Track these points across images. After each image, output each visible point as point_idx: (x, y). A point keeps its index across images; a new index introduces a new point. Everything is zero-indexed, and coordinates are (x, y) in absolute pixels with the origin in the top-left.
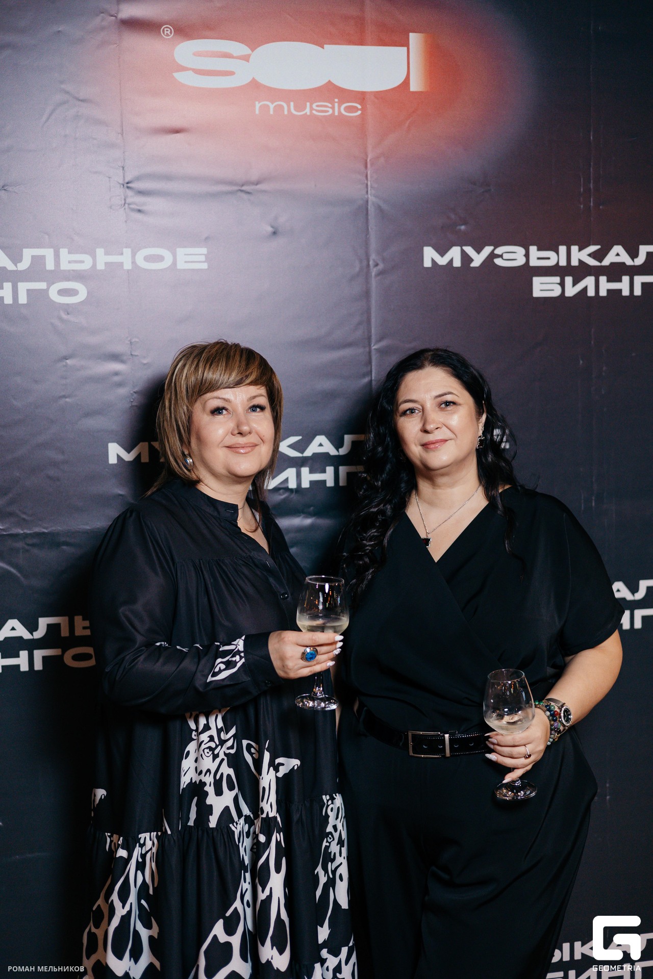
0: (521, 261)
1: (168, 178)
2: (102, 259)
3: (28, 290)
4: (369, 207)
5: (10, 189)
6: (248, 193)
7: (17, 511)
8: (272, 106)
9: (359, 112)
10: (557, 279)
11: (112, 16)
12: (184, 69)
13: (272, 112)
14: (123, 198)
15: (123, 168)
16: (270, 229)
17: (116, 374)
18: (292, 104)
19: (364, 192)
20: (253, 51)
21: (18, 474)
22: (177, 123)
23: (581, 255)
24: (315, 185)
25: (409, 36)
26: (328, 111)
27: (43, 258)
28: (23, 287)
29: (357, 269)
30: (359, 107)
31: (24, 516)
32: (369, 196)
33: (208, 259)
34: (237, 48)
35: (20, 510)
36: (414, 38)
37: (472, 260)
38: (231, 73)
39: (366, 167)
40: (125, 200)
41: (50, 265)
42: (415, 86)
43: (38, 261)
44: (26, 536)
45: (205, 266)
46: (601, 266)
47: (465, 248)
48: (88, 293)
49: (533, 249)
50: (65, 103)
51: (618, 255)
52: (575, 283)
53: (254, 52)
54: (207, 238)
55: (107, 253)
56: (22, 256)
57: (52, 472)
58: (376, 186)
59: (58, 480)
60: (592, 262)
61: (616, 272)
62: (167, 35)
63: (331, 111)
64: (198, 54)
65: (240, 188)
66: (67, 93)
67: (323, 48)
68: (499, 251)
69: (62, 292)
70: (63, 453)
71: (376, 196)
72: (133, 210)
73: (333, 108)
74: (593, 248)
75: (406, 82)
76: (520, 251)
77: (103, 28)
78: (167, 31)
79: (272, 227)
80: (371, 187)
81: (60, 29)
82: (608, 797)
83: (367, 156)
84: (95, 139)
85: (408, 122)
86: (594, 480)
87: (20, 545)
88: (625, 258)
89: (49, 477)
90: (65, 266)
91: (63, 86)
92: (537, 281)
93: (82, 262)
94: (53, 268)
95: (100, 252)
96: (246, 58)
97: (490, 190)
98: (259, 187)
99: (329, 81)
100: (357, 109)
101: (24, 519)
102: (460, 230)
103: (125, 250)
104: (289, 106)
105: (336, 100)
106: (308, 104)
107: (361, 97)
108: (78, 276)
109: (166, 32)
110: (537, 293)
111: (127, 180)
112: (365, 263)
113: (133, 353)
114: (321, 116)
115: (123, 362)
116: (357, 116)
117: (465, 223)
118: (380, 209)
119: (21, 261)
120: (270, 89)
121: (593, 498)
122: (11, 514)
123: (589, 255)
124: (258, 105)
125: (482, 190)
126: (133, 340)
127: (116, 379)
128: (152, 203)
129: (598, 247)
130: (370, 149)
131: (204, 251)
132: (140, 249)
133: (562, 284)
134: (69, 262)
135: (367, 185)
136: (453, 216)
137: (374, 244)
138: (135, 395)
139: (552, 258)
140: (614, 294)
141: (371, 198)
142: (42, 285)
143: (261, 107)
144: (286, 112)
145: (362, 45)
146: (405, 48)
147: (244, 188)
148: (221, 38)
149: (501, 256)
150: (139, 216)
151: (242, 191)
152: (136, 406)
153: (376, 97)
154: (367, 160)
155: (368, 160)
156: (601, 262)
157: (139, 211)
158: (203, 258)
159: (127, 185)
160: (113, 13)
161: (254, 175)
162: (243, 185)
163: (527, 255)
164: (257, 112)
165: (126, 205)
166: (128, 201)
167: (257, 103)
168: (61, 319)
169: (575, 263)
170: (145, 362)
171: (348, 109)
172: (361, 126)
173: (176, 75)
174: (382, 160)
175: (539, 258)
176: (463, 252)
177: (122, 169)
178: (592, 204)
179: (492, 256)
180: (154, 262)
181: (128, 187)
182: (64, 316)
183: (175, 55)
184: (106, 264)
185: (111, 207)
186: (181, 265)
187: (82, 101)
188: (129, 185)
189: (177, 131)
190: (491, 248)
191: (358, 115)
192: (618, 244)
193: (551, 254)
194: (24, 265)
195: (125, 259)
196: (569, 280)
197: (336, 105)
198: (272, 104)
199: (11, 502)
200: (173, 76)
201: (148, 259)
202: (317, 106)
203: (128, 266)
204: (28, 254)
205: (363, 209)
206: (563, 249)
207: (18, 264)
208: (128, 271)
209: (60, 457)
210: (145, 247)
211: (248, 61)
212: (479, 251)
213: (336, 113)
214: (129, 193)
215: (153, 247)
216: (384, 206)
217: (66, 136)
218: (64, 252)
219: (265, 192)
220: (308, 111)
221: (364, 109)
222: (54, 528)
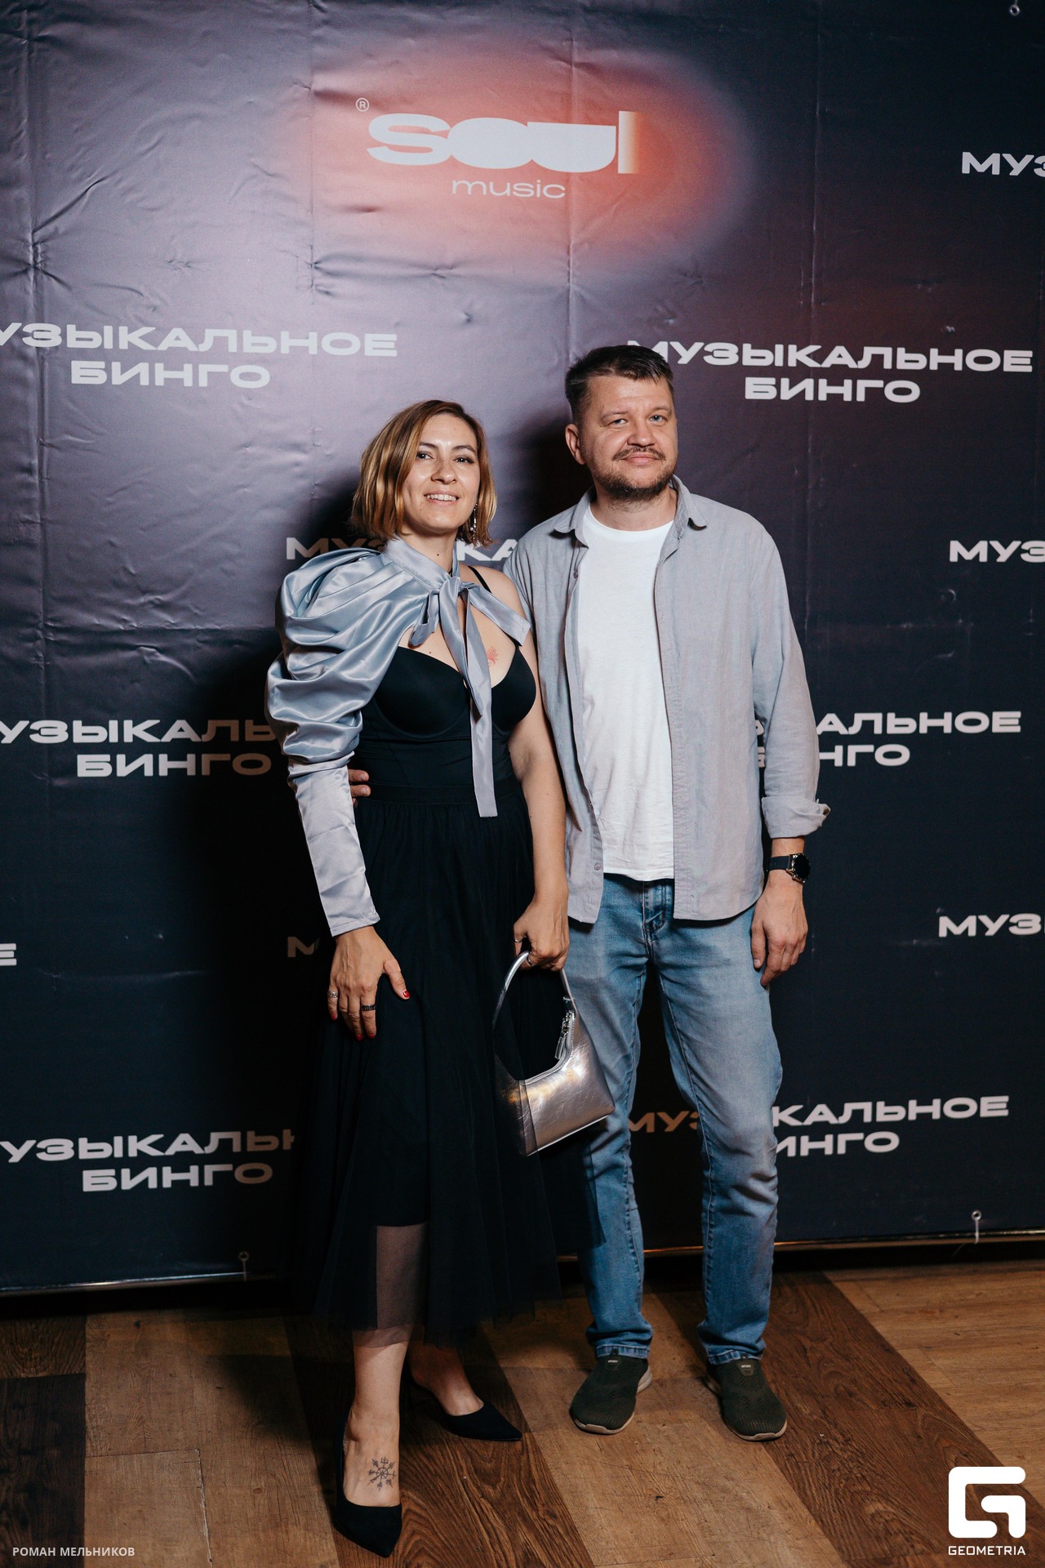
0: (733, 359)
1: (358, 259)
2: (287, 342)
3: (210, 374)
4: (570, 296)
5: (194, 265)
6: (442, 277)
7: (191, 606)
8: (470, 186)
9: (563, 195)
10: (773, 381)
11: (305, 87)
12: (379, 144)
13: (469, 193)
14: (311, 278)
15: (312, 247)
16: (464, 317)
17: (297, 464)
18: (491, 184)
19: (566, 279)
20: (451, 126)
21: (191, 566)
22: (369, 201)
23: (799, 355)
24: (514, 272)
25: (618, 114)
26: (529, 193)
27: (226, 339)
28: (204, 369)
29: (556, 362)
30: (563, 189)
31: (197, 611)
32: (571, 285)
33: (397, 346)
34: (436, 123)
35: (192, 604)
36: (624, 117)
37: (680, 357)
38: (428, 150)
39: (568, 253)
40: (312, 281)
41: (232, 347)
42: (623, 168)
43: (220, 342)
44: (198, 631)
45: (394, 353)
46: (821, 368)
47: (672, 343)
48: (271, 377)
49: (747, 347)
50: (254, 177)
51: (839, 356)
52: (791, 386)
53: (454, 127)
54: (397, 324)
55: (291, 337)
56: (204, 336)
57: (228, 566)
58: (578, 274)
59: (233, 574)
60: (812, 363)
61: (837, 375)
62: (363, 108)
63: (532, 194)
64: (394, 129)
65: (433, 272)
66: (256, 166)
67: (526, 125)
68: (709, 348)
69: (244, 376)
70: (239, 545)
71: (578, 285)
72: (320, 292)
73: (535, 189)
74: (813, 348)
75: (614, 164)
76: (733, 348)
77: (296, 100)
78: (363, 105)
79: (466, 314)
80: (574, 275)
81: (251, 100)
82: (813, 950)
83: (569, 241)
84: (284, 216)
85: (614, 207)
86: (807, 601)
87: (190, 641)
88: (848, 360)
89: (225, 572)
90: (248, 348)
91: (252, 160)
92: (750, 382)
93: (266, 345)
94: (236, 351)
95: (285, 335)
96: (444, 134)
97: (702, 282)
98: (455, 271)
99: (532, 161)
100: (560, 191)
101: (196, 614)
102: (668, 323)
103: (311, 334)
104: (488, 186)
105: (539, 181)
106: (509, 184)
107: (566, 178)
108: (261, 360)
109: (361, 105)
110: (750, 394)
111: (315, 261)
112: (564, 356)
113: (316, 443)
114: (522, 197)
115: (305, 452)
116: (559, 199)
117: (674, 316)
118: (582, 299)
119: (202, 342)
120: (469, 168)
121: (806, 620)
122: (184, 609)
123: (809, 356)
124: (455, 184)
125: (693, 282)
126: (316, 430)
127: (297, 470)
128: (341, 286)
129: (819, 347)
130: (573, 232)
131: (394, 337)
132: (326, 333)
133: (778, 386)
134: (253, 344)
135: (569, 273)
136: (660, 308)
137: (574, 336)
138: (316, 488)
139: (767, 358)
140: (835, 399)
141: (573, 287)
142: (224, 368)
143: (458, 186)
144: (485, 193)
145: (568, 122)
146: (615, 127)
147: (438, 272)
148: (419, 113)
149: (711, 354)
150: (326, 298)
151: (435, 275)
152: (317, 499)
153: (580, 179)
154: (569, 246)
155: (571, 247)
156: (821, 363)
157: (327, 293)
158: (392, 345)
159: (315, 265)
160: (306, 84)
161: (449, 258)
162: (436, 269)
163: (740, 354)
164: (454, 192)
165: (314, 287)
166: (316, 282)
167: (454, 182)
168: (243, 405)
169: (792, 363)
170: (328, 453)
171: (550, 191)
172: (565, 207)
173: (369, 150)
174: (586, 246)
175: (753, 357)
176: (670, 347)
177: (310, 248)
178: (813, 300)
179: (702, 353)
180: (341, 347)
181: (316, 268)
182: (246, 402)
183: (370, 129)
184: (291, 347)
185: (297, 288)
186: (369, 352)
187: (271, 175)
188: (317, 265)
189: (370, 210)
190: (702, 344)
191: (562, 198)
192: (840, 345)
193: (767, 353)
194: (206, 346)
195: (311, 343)
196: (785, 382)
197: (539, 186)
198: (471, 181)
199: (184, 596)
200: (367, 152)
201: (334, 344)
202: (518, 187)
203: (313, 351)
204: (210, 334)
205: (565, 297)
206: (779, 348)
207: (200, 345)
208: (313, 356)
209: (235, 550)
210: (333, 332)
211: (446, 137)
212: (687, 347)
213: (538, 195)
214: (317, 273)
215: (340, 331)
216: (587, 296)
217: (253, 212)
218: (247, 334)
219: (459, 276)
220: (508, 192)
221: (567, 191)
222: (228, 625)
